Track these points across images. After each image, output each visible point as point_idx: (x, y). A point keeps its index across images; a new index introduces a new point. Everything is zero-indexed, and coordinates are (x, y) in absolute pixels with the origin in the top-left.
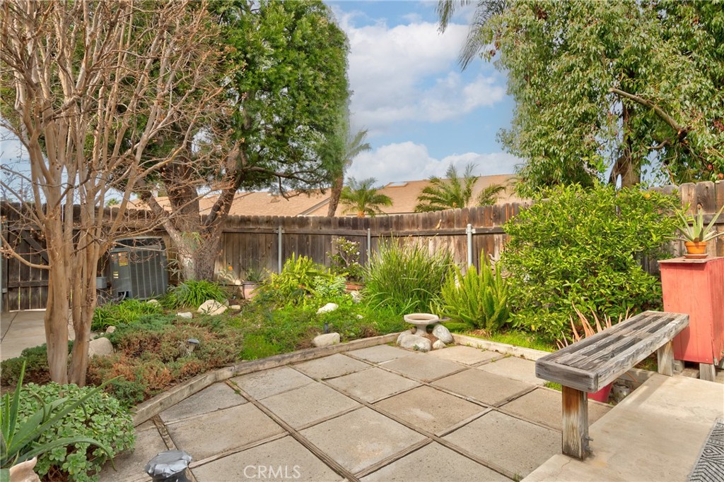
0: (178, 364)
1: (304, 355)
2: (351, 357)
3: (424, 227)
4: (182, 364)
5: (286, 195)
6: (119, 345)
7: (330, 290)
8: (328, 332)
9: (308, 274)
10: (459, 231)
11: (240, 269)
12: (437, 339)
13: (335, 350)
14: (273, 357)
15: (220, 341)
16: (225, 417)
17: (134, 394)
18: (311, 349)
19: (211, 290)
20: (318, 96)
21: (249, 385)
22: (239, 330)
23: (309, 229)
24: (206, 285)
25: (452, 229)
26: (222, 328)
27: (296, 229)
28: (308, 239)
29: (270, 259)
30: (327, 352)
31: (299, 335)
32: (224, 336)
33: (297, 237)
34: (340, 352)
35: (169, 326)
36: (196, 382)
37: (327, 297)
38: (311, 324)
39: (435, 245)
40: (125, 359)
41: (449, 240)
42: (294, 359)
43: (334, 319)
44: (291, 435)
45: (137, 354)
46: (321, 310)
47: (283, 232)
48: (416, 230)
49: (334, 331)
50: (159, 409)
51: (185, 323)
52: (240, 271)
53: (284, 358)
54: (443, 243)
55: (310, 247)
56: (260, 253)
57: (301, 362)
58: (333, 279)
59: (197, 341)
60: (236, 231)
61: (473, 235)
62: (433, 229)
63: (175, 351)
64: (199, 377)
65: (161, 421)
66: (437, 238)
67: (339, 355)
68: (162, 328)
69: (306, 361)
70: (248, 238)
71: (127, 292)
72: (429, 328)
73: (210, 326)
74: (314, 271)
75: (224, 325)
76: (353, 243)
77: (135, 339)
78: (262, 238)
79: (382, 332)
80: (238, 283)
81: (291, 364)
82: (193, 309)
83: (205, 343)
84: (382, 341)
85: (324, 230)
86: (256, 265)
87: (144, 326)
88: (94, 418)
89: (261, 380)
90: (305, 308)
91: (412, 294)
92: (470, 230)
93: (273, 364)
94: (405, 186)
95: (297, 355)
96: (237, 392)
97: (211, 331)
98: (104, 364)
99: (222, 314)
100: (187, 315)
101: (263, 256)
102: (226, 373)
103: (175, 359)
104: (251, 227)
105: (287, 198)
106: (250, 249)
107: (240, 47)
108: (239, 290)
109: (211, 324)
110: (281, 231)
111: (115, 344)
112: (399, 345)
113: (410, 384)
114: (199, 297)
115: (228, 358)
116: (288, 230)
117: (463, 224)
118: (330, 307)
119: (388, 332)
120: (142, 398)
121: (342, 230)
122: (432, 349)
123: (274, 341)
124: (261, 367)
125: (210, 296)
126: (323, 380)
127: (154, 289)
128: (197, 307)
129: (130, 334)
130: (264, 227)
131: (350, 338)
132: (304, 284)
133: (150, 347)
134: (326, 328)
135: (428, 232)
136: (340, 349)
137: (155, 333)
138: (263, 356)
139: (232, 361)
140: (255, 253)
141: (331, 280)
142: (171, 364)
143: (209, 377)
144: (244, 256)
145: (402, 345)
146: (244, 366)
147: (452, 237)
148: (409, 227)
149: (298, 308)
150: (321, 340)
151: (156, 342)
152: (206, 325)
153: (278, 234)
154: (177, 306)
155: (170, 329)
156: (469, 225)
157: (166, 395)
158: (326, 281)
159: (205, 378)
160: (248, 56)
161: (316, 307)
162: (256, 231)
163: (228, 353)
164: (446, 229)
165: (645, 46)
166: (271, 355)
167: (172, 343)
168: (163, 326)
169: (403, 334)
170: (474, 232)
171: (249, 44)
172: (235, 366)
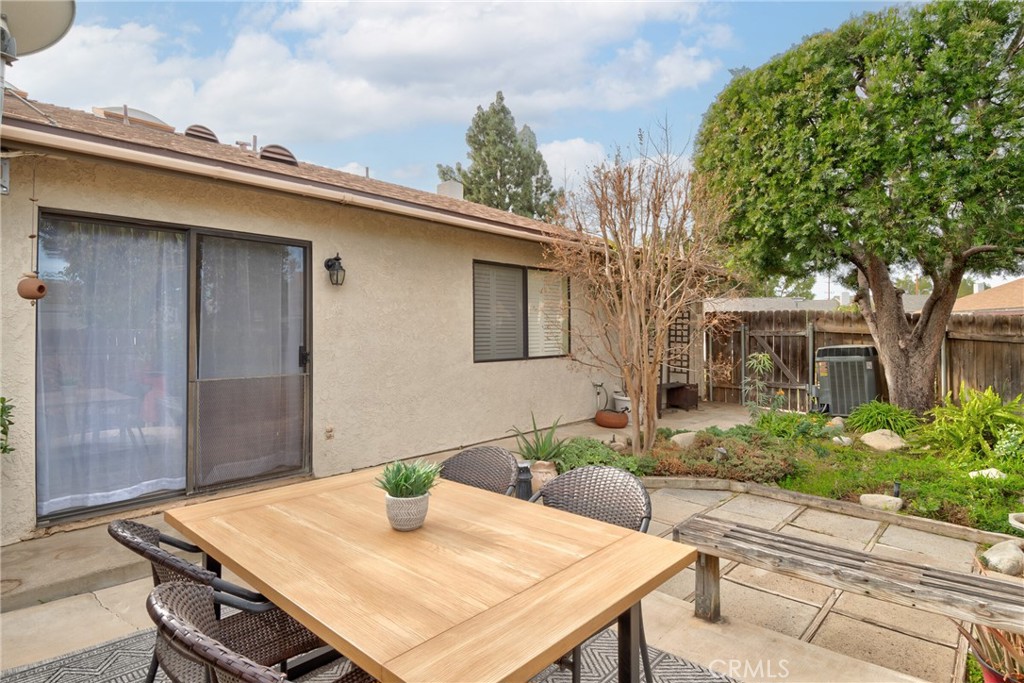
8: (897, 494)
9: (994, 418)
13: (877, 516)
18: (848, 503)
30: (865, 514)
34: (885, 522)
42: (813, 503)
46: (972, 474)
57: (824, 510)
59: (723, 450)
64: (710, 479)
67: (874, 523)
71: (828, 405)
102: (739, 486)
120: (652, 472)
125: (888, 425)
128: (863, 434)
131: (917, 513)
136: (884, 518)
143: (720, 483)
150: (870, 498)
159: (715, 482)
161: (968, 469)
172: (749, 484)
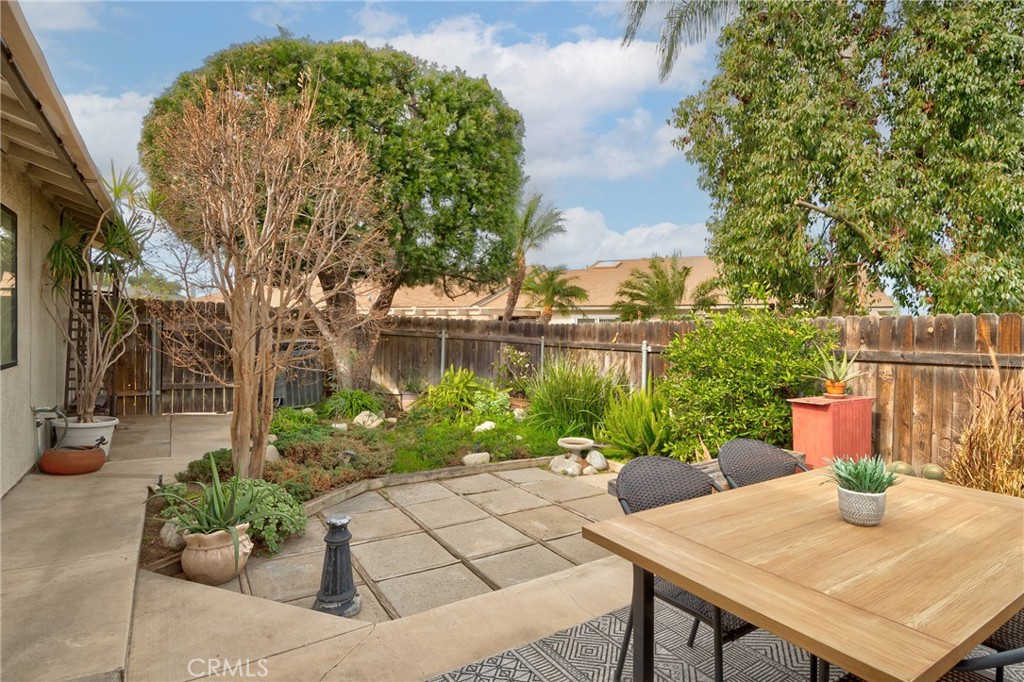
0: (337, 472)
1: (451, 472)
2: (497, 476)
3: (601, 340)
4: (340, 472)
5: (452, 295)
6: (286, 453)
7: (490, 406)
8: (479, 451)
9: (468, 388)
10: (636, 347)
11: (399, 377)
12: (589, 464)
13: (484, 469)
14: (422, 472)
15: (374, 453)
16: (374, 516)
17: (302, 493)
18: (459, 467)
19: (368, 399)
20: (482, 198)
21: (397, 495)
22: (391, 445)
23: (476, 334)
24: (362, 396)
25: (628, 345)
26: (375, 441)
27: (461, 333)
28: (474, 345)
29: (432, 366)
30: (475, 470)
31: (449, 453)
32: (377, 450)
33: (462, 343)
34: (489, 472)
35: (328, 437)
36: (353, 488)
37: (488, 414)
38: (464, 442)
39: (611, 361)
40: (291, 464)
41: (625, 357)
42: (441, 476)
43: (488, 439)
44: (426, 532)
45: (302, 461)
46: (478, 428)
47: (447, 336)
48: (592, 342)
49: (486, 451)
50: (321, 507)
51: (342, 436)
52: (399, 379)
53: (431, 474)
54: (619, 359)
55: (476, 355)
56: (421, 360)
57: (448, 479)
58: (495, 395)
59: (352, 452)
60: (395, 333)
61: (648, 353)
62: (610, 343)
63: (334, 460)
64: (354, 485)
65: (323, 516)
66: (614, 353)
67: (486, 475)
68: (321, 438)
69: (453, 478)
70: (409, 341)
71: (282, 400)
72: (584, 453)
73: (365, 439)
74: (475, 385)
75: (377, 439)
76: (523, 354)
77: (299, 448)
78: (424, 343)
79: (534, 455)
80: (396, 391)
81: (438, 479)
82: (348, 420)
83: (360, 455)
84: (533, 464)
85: (492, 335)
86: (416, 373)
87: (307, 436)
88: (278, 504)
89: (408, 492)
90: (462, 424)
91: (578, 415)
92: (645, 347)
93: (421, 478)
94: (617, 267)
95: (445, 472)
96: (387, 499)
97: (365, 444)
98: (276, 468)
99: (378, 427)
100: (342, 426)
101: (424, 363)
102: (378, 483)
103: (334, 467)
104: (412, 329)
105: (452, 298)
106: (410, 354)
107: (400, 158)
108: (397, 401)
109: (365, 437)
110: (444, 335)
111: (281, 452)
112: (550, 469)
113: (542, 502)
114: (354, 408)
115: (380, 469)
116: (453, 334)
117: (640, 339)
118: (488, 425)
119: (540, 455)
120: (309, 496)
121: (513, 337)
122: (581, 474)
123: (425, 457)
124: (410, 480)
125: (365, 407)
126: (464, 494)
127: (309, 396)
128: (352, 418)
129: (295, 443)
130: (425, 330)
131: (500, 459)
132: (462, 400)
133: (312, 455)
134: (477, 447)
135: (605, 346)
136: (488, 469)
137: (316, 444)
138: (412, 470)
139: (383, 473)
140: (415, 359)
141: (492, 396)
142: (331, 471)
143: (362, 486)
144: (404, 363)
145: (553, 469)
146: (394, 479)
147: (628, 354)
148: (586, 339)
149: (455, 425)
150: (471, 458)
151: (317, 451)
152: (360, 439)
153: (441, 339)
154: (332, 416)
155: (329, 440)
156: (645, 342)
157: (327, 497)
158: (488, 397)
159: (360, 486)
160: (408, 166)
161: (474, 425)
162: (418, 334)
163: (380, 465)
164: (623, 344)
165: (839, 153)
166: (421, 470)
167: (331, 453)
168: (323, 437)
169: (556, 458)
170: (650, 350)
171: (408, 154)
172: (386, 478)
